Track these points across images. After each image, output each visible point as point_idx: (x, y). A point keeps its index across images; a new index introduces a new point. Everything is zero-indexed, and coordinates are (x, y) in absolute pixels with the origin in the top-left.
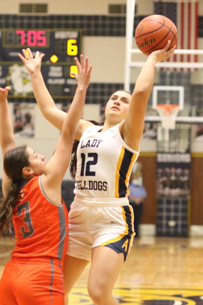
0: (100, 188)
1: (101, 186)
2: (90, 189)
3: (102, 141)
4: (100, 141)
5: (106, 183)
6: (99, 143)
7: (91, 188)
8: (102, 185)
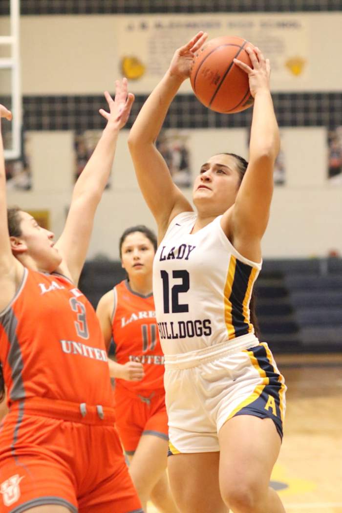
0: (199, 332)
1: (200, 329)
2: (181, 337)
3: (194, 247)
4: (191, 248)
5: (209, 322)
6: (189, 251)
7: (183, 334)
8: (202, 326)
